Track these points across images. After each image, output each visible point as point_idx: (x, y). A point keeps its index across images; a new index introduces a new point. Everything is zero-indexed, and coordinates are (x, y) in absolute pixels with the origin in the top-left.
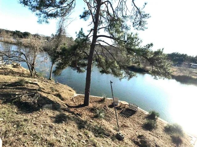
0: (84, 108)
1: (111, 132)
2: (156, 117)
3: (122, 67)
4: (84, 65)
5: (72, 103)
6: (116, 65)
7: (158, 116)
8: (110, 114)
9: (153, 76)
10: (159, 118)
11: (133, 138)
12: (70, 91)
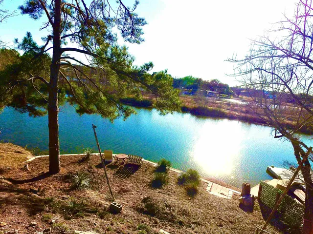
0: (51, 178)
1: (100, 205)
2: (167, 168)
3: (111, 101)
4: (42, 102)
5: (24, 174)
6: (104, 98)
7: (169, 166)
8: (99, 179)
9: (158, 111)
10: (171, 169)
11: (136, 205)
12: (19, 152)
